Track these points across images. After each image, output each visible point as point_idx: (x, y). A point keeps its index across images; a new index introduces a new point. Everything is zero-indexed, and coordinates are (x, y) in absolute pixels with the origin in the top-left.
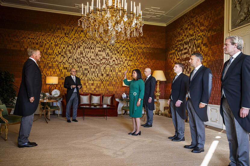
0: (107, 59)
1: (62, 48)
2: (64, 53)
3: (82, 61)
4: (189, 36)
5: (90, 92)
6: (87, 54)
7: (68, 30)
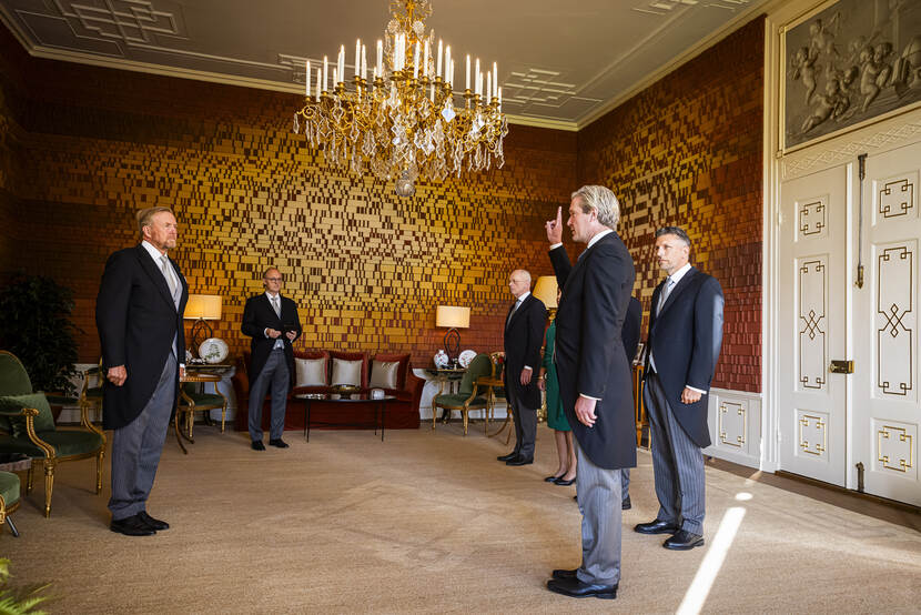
0: (387, 237)
1: (237, 200)
2: (241, 214)
3: (304, 245)
4: (652, 166)
5: (329, 346)
6: (318, 219)
7: (257, 139)
